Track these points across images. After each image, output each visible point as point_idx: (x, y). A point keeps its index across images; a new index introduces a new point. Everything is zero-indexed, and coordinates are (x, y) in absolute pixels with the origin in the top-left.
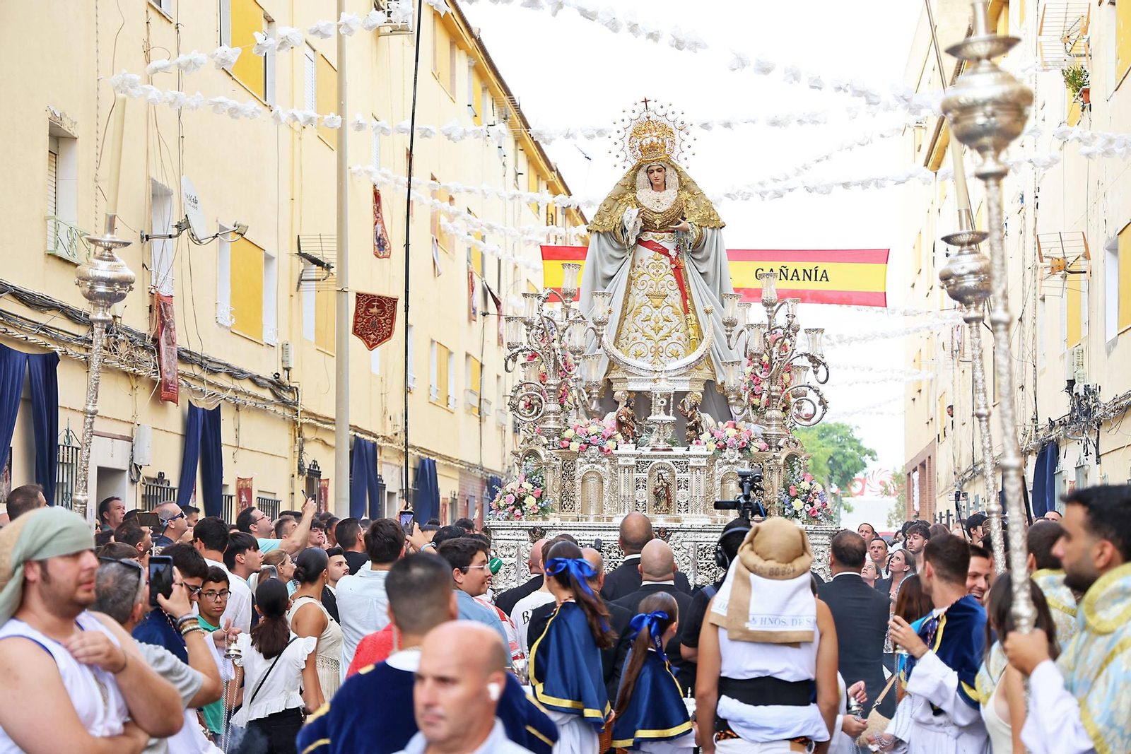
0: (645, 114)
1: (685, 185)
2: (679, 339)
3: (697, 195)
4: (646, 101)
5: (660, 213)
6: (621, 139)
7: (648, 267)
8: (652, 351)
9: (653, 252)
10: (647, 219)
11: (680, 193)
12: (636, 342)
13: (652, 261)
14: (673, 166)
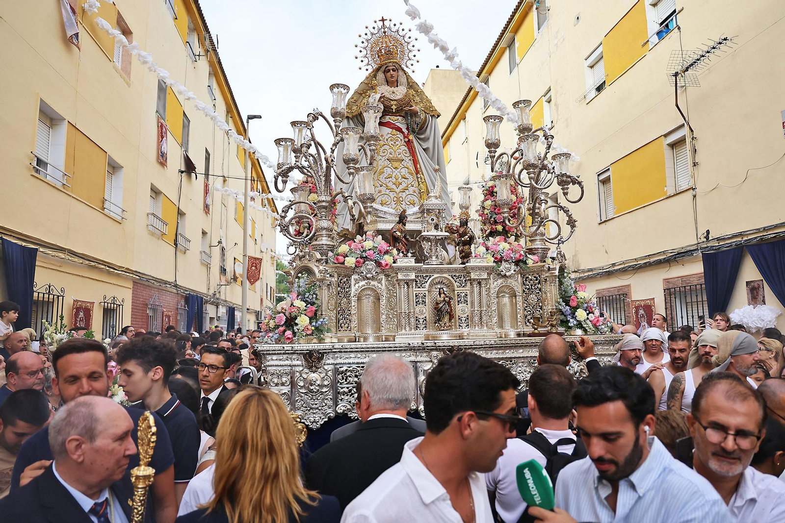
0: (383, 30)
1: (411, 85)
2: (415, 192)
3: (419, 93)
4: (383, 20)
5: (395, 100)
6: (365, 48)
7: (387, 140)
8: (395, 200)
9: (391, 130)
10: (386, 105)
11: (408, 89)
12: (382, 193)
13: (390, 135)
14: (403, 70)
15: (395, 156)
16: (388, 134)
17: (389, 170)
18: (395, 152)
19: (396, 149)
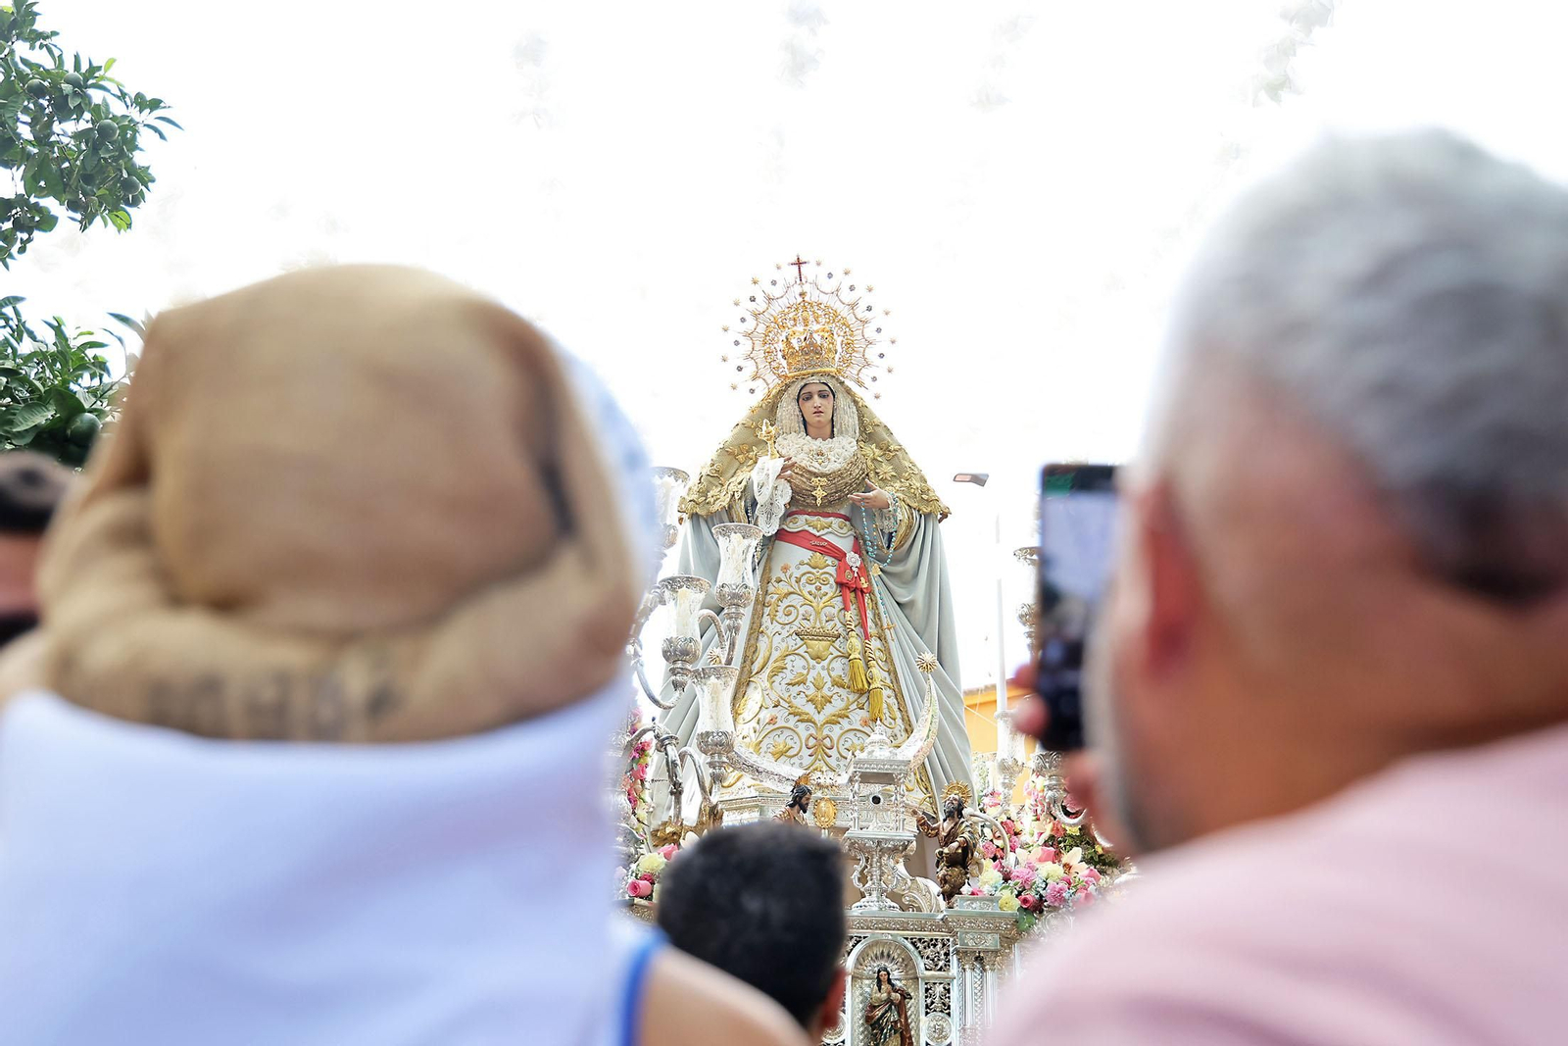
0: (797, 289)
1: (870, 432)
2: (866, 723)
3: (893, 453)
4: (799, 263)
5: (823, 475)
6: (748, 335)
7: (798, 581)
8: (810, 745)
9: (810, 553)
10: (797, 486)
11: (862, 444)
12: (777, 726)
13: (807, 568)
14: (848, 391)
15: (818, 625)
16: (802, 563)
17: (799, 663)
18: (818, 613)
19: (822, 605)
